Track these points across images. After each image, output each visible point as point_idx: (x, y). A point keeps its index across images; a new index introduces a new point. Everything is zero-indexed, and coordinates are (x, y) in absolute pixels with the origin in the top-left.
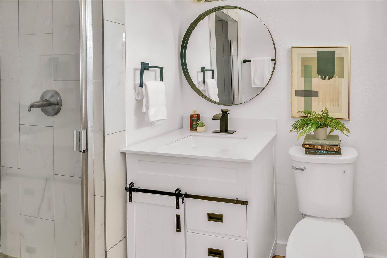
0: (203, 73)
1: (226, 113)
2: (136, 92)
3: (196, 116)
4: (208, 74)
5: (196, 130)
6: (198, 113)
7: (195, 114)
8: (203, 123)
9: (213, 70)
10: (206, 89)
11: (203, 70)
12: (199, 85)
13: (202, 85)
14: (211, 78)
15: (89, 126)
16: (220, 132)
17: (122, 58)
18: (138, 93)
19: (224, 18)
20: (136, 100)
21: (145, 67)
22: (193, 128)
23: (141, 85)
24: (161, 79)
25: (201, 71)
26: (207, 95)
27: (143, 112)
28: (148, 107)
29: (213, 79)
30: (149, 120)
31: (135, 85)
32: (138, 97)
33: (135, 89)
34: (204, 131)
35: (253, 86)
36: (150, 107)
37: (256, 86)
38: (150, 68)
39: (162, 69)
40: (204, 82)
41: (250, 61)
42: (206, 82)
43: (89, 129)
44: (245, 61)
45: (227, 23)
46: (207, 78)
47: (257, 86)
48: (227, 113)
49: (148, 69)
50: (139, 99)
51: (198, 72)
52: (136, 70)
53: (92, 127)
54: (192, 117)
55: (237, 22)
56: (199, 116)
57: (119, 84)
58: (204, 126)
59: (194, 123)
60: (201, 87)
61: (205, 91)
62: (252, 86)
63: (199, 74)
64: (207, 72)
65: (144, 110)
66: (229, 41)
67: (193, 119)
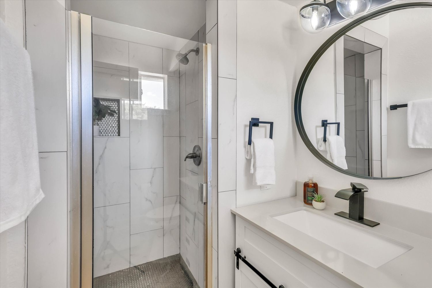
0: (323, 128)
1: (360, 190)
2: (246, 151)
3: (312, 185)
4: (332, 129)
5: (311, 204)
6: (315, 181)
7: (311, 182)
8: (321, 197)
9: (338, 124)
10: (328, 149)
11: (324, 123)
12: (318, 143)
13: (322, 144)
14: (335, 135)
15: (208, 180)
16: (348, 217)
17: (234, 114)
18: (248, 152)
19: (358, 50)
20: (246, 159)
21: (255, 123)
22: (308, 201)
23: (250, 143)
24: (271, 137)
25: (321, 125)
26: (328, 158)
27: (251, 172)
28: (256, 168)
29: (339, 135)
30: (256, 183)
31: (245, 142)
32: (248, 156)
33: (245, 147)
34: (323, 208)
35: (411, 146)
36: (257, 169)
37: (417, 147)
38: (260, 124)
39: (272, 124)
40: (325, 140)
41: (406, 106)
42: (328, 139)
43: (209, 183)
44: (394, 107)
45: (363, 55)
46: (330, 135)
47: (421, 147)
48: (362, 191)
49: (257, 125)
50: (248, 158)
51: (317, 127)
52: (246, 126)
53: (210, 182)
54: (306, 185)
55: (381, 49)
56: (315, 186)
57: (230, 142)
58: (323, 201)
59: (309, 194)
60: (321, 146)
61: (326, 152)
62: (408, 146)
63: (318, 129)
64: (329, 126)
65: (252, 171)
66: (366, 81)
67: (307, 189)
